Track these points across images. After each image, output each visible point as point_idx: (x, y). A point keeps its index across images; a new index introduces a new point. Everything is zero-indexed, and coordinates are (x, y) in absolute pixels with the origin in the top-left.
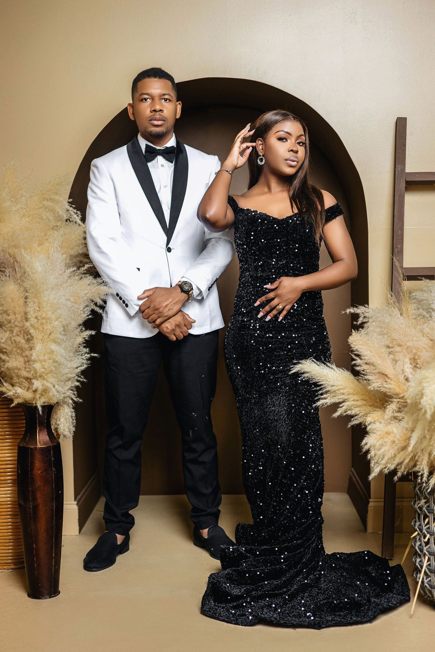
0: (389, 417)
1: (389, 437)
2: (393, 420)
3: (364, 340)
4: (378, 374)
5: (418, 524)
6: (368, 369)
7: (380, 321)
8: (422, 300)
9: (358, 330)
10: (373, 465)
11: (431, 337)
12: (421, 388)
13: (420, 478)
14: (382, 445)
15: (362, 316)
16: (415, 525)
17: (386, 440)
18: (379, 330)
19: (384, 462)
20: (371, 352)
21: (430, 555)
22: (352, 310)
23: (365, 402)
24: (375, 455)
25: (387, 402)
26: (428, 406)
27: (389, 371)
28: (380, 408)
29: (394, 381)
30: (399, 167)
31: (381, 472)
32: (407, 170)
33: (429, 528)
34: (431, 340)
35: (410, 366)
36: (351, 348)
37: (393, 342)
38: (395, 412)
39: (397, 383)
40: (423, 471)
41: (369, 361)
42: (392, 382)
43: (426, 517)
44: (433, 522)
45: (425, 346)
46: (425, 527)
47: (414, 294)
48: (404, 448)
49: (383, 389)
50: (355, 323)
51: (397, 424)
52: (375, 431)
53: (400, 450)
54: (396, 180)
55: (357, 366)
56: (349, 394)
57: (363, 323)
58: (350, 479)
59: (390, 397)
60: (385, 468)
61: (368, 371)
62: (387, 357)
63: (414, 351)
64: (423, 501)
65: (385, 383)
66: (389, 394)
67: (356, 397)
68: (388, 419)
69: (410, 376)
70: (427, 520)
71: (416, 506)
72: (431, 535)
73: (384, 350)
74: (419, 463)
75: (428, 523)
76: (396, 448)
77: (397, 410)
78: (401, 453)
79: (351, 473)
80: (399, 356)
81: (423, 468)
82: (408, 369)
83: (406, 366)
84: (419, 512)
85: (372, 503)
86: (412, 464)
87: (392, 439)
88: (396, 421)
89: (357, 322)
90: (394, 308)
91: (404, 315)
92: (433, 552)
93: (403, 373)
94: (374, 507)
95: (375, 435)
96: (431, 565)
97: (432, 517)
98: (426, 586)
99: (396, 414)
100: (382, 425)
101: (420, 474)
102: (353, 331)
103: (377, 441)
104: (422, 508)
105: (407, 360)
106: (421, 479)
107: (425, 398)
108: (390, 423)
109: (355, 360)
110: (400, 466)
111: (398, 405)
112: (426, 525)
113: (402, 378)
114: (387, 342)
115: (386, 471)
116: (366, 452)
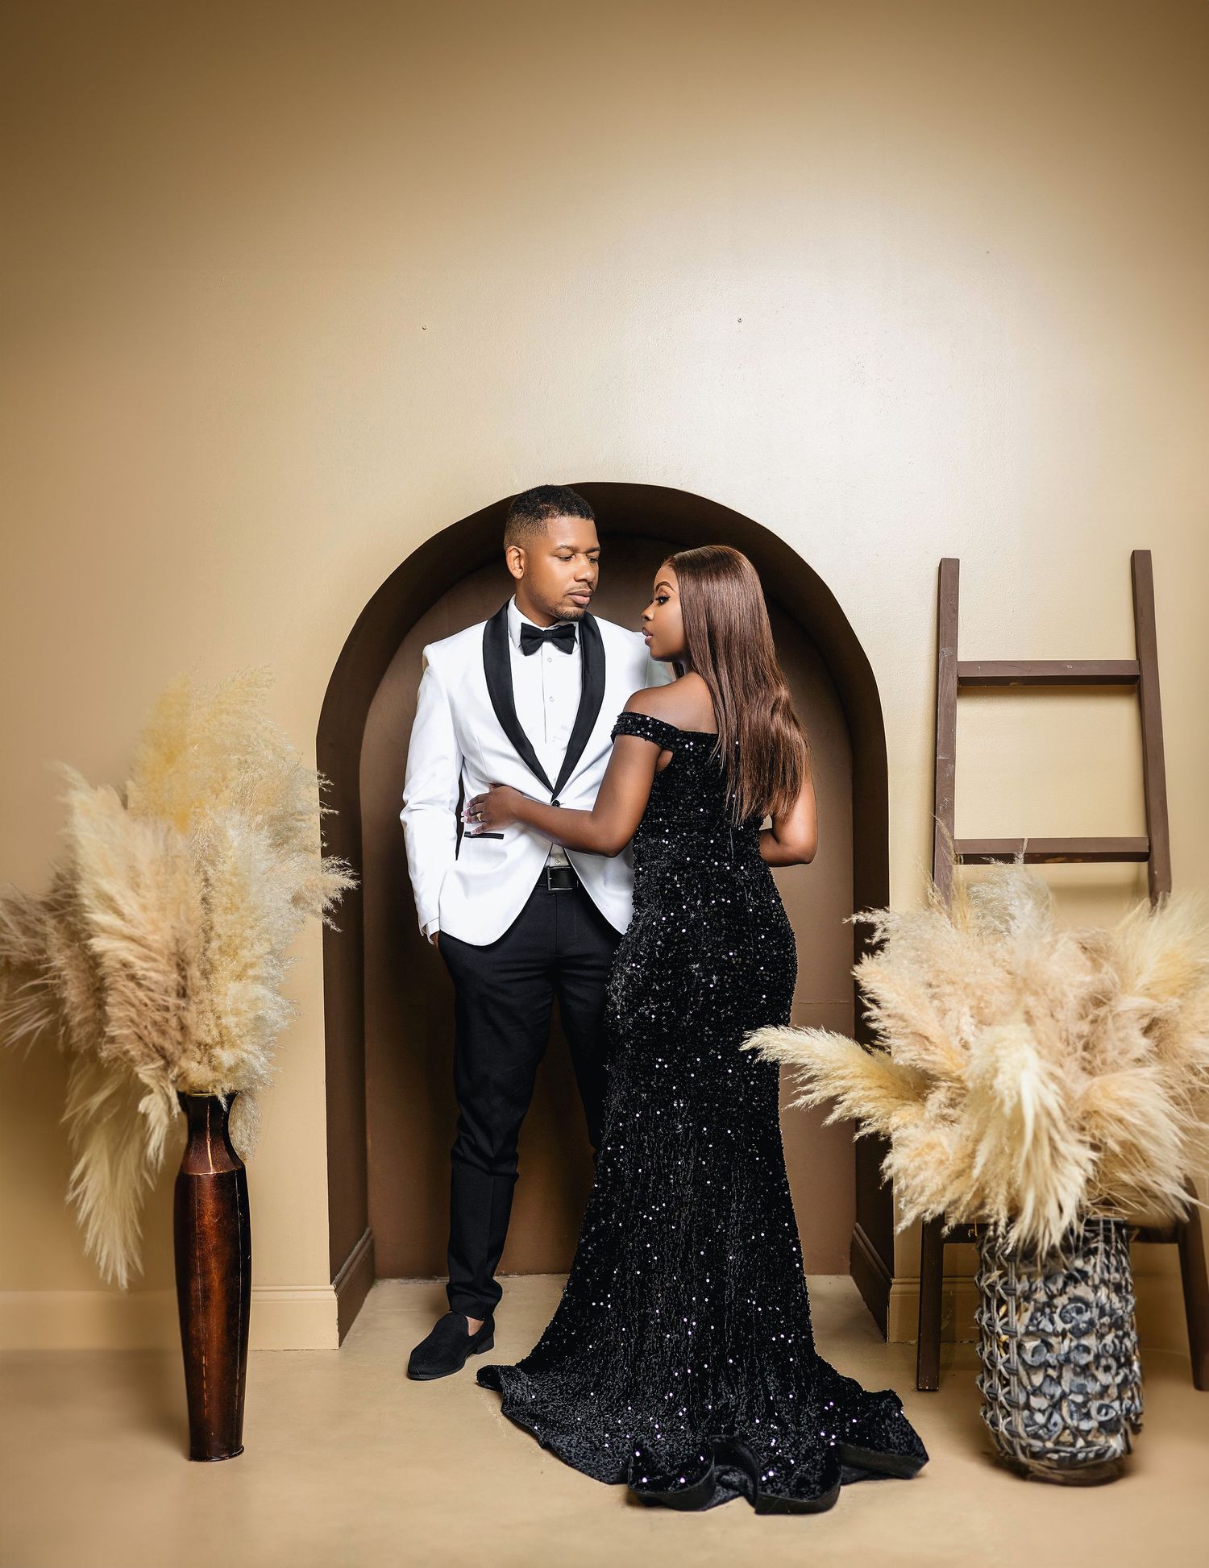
0: (933, 1116)
1: (933, 1153)
2: (940, 1121)
3: (885, 973)
4: (910, 1036)
5: (986, 1316)
6: (893, 1027)
7: (914, 938)
8: (991, 901)
9: (873, 953)
10: (902, 1207)
11: (1008, 968)
12: (993, 1059)
13: (992, 1227)
14: (919, 1168)
15: (880, 928)
16: (980, 1319)
17: (928, 1158)
18: (913, 953)
19: (923, 1199)
20: (898, 994)
22: (862, 917)
23: (883, 1092)
24: (907, 1187)
25: (928, 1087)
26: (1006, 1092)
27: (932, 1029)
28: (915, 1100)
29: (943, 1049)
30: (945, 651)
31: (918, 1218)
32: (961, 657)
33: (1007, 1324)
34: (1010, 973)
35: (971, 1020)
36: (861, 988)
37: (938, 976)
38: (942, 1106)
39: (946, 1052)
40: (998, 1214)
41: (894, 1012)
42: (938, 1051)
43: (1001, 1302)
44: (1014, 1313)
45: (999, 984)
46: (1000, 1320)
47: (974, 889)
48: (960, 1174)
49: (920, 1064)
50: (868, 941)
51: (947, 1129)
52: (907, 1142)
53: (953, 1177)
54: (940, 677)
55: (872, 1021)
56: (854, 1077)
57: (883, 941)
58: (854, 1245)
59: (934, 1078)
60: (925, 1212)
61: (892, 1030)
62: (929, 1004)
63: (979, 993)
64: (996, 1273)
65: (924, 1052)
66: (932, 1072)
67: (867, 1083)
68: (931, 1119)
69: (971, 1039)
70: (1003, 1310)
71: (983, 1284)
73: (922, 990)
74: (989, 1200)
75: (1006, 1315)
76: (946, 1173)
77: (947, 1102)
78: (954, 1183)
79: (855, 1232)
80: (951, 1002)
81: (998, 1211)
82: (967, 1026)
83: (963, 1020)
84: (989, 1294)
85: (898, 1286)
86: (976, 1203)
87: (938, 1156)
88: (945, 1123)
89: (871, 938)
90: (941, 913)
91: (959, 926)
92: (1015, 1368)
93: (958, 1034)
94: (901, 1293)
95: (907, 1150)
97: (1014, 1304)
98: (1002, 1433)
99: (946, 1111)
100: (919, 1130)
101: (992, 1221)
102: (864, 955)
103: (912, 1161)
104: (994, 1287)
105: (966, 1010)
106: (995, 1231)
107: (1000, 1077)
108: (933, 1128)
109: (869, 1009)
110: (953, 1208)
111: (949, 1093)
112: (1001, 1320)
113: (955, 1042)
114: (929, 977)
115: (928, 1218)
116: (890, 1182)
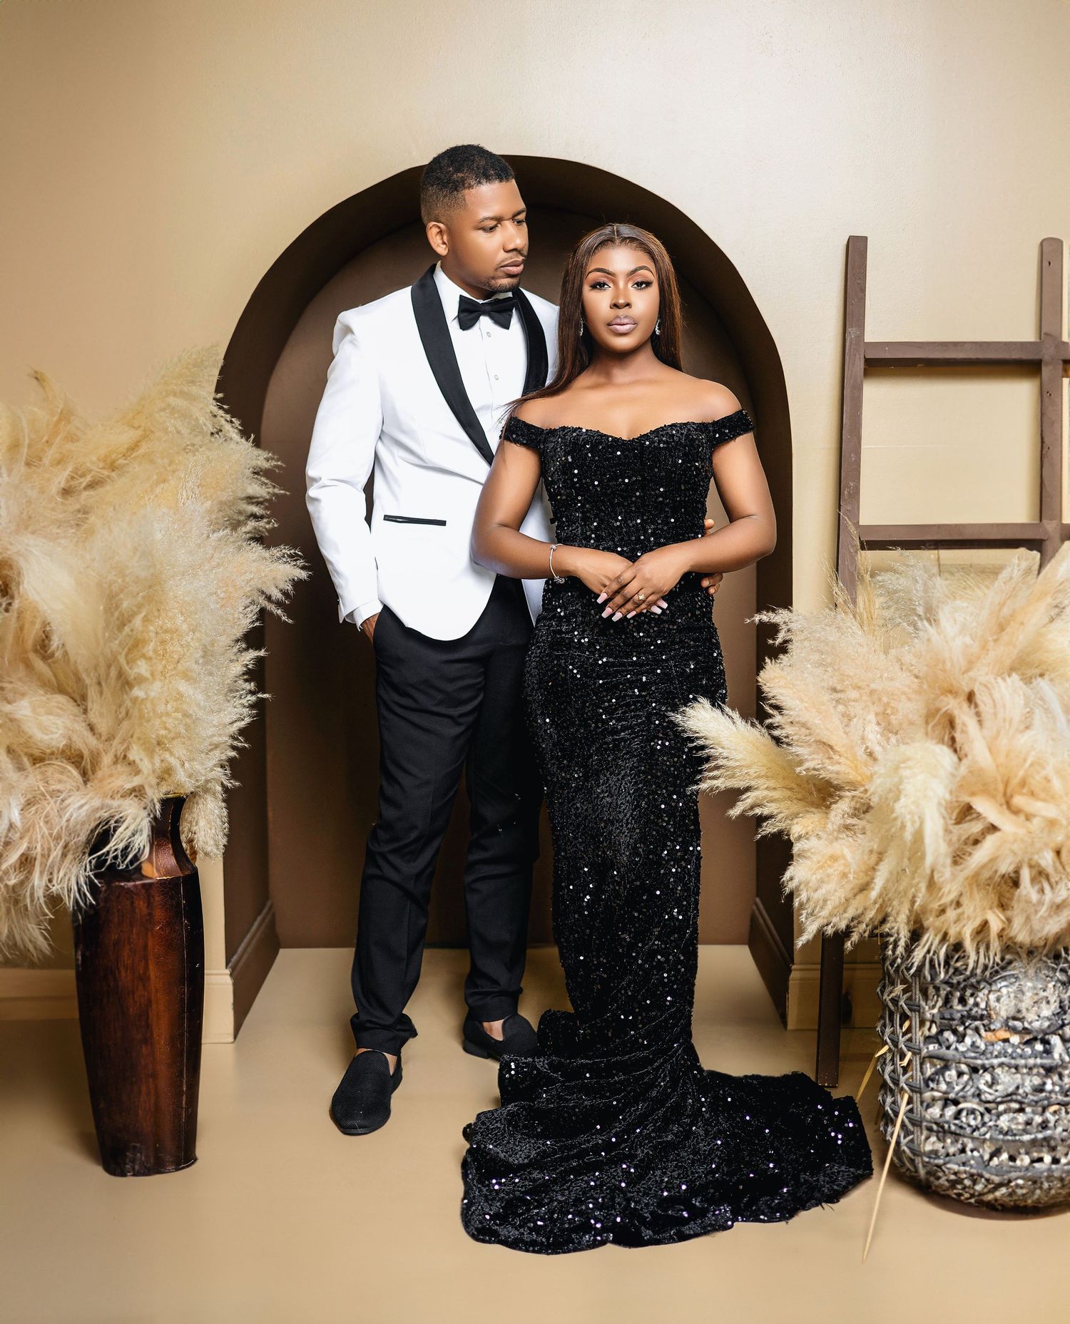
0: (835, 827)
1: (836, 865)
2: (844, 832)
3: (789, 678)
4: (814, 745)
5: (888, 1030)
6: (795, 734)
7: (819, 640)
8: (896, 591)
9: (776, 658)
10: (803, 920)
11: (916, 672)
12: (896, 780)
13: (891, 947)
14: (822, 881)
15: (784, 628)
16: (883, 1032)
17: (830, 871)
18: (816, 657)
19: (825, 913)
20: (802, 700)
21: (912, 1091)
22: (765, 617)
23: (788, 793)
24: (808, 900)
25: (831, 795)
26: (908, 817)
27: (837, 739)
28: (818, 806)
29: (847, 758)
30: (852, 331)
31: (821, 933)
32: (868, 338)
33: (910, 1040)
34: (917, 677)
35: (877, 728)
36: (763, 693)
37: (844, 681)
38: (846, 816)
39: (851, 761)
40: (898, 934)
41: (797, 719)
42: (842, 760)
43: (904, 1017)
44: (918, 1029)
45: (906, 689)
46: (903, 1037)
47: (879, 578)
48: (864, 888)
49: (823, 774)
50: (771, 642)
51: (850, 839)
52: (809, 854)
53: (856, 891)
54: (847, 357)
55: (774, 727)
56: (758, 777)
57: (786, 642)
58: (753, 919)
59: (838, 788)
60: (827, 925)
61: (795, 738)
62: (832, 710)
63: (885, 699)
64: (900, 987)
65: (827, 761)
66: (836, 782)
67: (771, 783)
68: (834, 830)
69: (878, 750)
70: (906, 1024)
71: (886, 997)
72: (914, 1054)
73: (826, 697)
74: (891, 919)
75: (909, 1030)
76: (848, 887)
77: (851, 811)
78: (858, 897)
79: (754, 907)
80: (856, 709)
81: (898, 930)
82: (873, 734)
83: (868, 728)
84: (892, 1008)
85: (797, 973)
86: (880, 917)
87: (841, 868)
88: (848, 833)
89: (774, 639)
90: (845, 612)
91: (865, 628)
92: (918, 1086)
93: (863, 743)
94: (801, 979)
95: (808, 862)
96: (915, 1111)
97: (918, 1020)
98: (904, 1151)
99: (850, 821)
100: (822, 842)
101: (892, 939)
102: (767, 660)
103: (814, 874)
104: (898, 1001)
105: (871, 717)
106: (894, 950)
107: (903, 800)
108: (837, 839)
109: (770, 716)
110: (856, 922)
111: (853, 803)
112: (904, 1034)
113: (860, 752)
114: (834, 682)
115: (830, 931)
116: (791, 896)
